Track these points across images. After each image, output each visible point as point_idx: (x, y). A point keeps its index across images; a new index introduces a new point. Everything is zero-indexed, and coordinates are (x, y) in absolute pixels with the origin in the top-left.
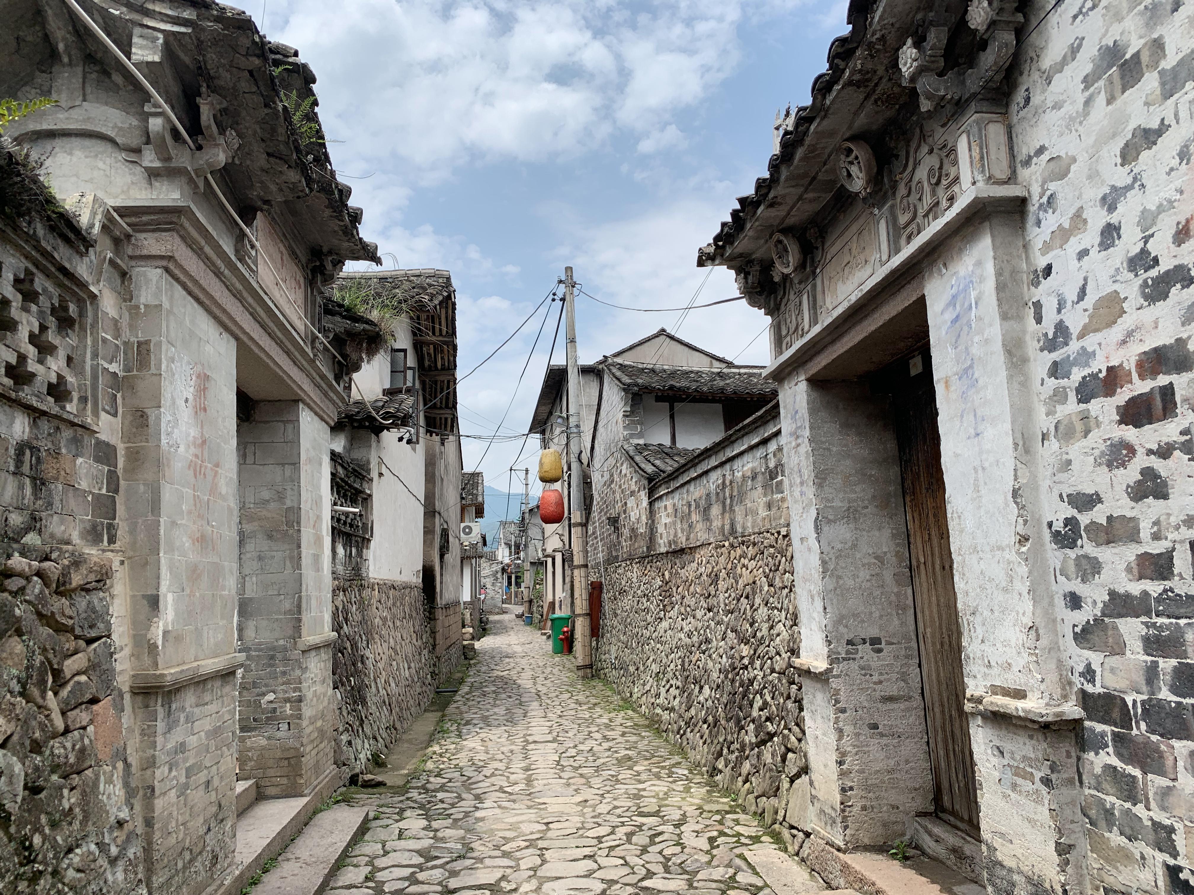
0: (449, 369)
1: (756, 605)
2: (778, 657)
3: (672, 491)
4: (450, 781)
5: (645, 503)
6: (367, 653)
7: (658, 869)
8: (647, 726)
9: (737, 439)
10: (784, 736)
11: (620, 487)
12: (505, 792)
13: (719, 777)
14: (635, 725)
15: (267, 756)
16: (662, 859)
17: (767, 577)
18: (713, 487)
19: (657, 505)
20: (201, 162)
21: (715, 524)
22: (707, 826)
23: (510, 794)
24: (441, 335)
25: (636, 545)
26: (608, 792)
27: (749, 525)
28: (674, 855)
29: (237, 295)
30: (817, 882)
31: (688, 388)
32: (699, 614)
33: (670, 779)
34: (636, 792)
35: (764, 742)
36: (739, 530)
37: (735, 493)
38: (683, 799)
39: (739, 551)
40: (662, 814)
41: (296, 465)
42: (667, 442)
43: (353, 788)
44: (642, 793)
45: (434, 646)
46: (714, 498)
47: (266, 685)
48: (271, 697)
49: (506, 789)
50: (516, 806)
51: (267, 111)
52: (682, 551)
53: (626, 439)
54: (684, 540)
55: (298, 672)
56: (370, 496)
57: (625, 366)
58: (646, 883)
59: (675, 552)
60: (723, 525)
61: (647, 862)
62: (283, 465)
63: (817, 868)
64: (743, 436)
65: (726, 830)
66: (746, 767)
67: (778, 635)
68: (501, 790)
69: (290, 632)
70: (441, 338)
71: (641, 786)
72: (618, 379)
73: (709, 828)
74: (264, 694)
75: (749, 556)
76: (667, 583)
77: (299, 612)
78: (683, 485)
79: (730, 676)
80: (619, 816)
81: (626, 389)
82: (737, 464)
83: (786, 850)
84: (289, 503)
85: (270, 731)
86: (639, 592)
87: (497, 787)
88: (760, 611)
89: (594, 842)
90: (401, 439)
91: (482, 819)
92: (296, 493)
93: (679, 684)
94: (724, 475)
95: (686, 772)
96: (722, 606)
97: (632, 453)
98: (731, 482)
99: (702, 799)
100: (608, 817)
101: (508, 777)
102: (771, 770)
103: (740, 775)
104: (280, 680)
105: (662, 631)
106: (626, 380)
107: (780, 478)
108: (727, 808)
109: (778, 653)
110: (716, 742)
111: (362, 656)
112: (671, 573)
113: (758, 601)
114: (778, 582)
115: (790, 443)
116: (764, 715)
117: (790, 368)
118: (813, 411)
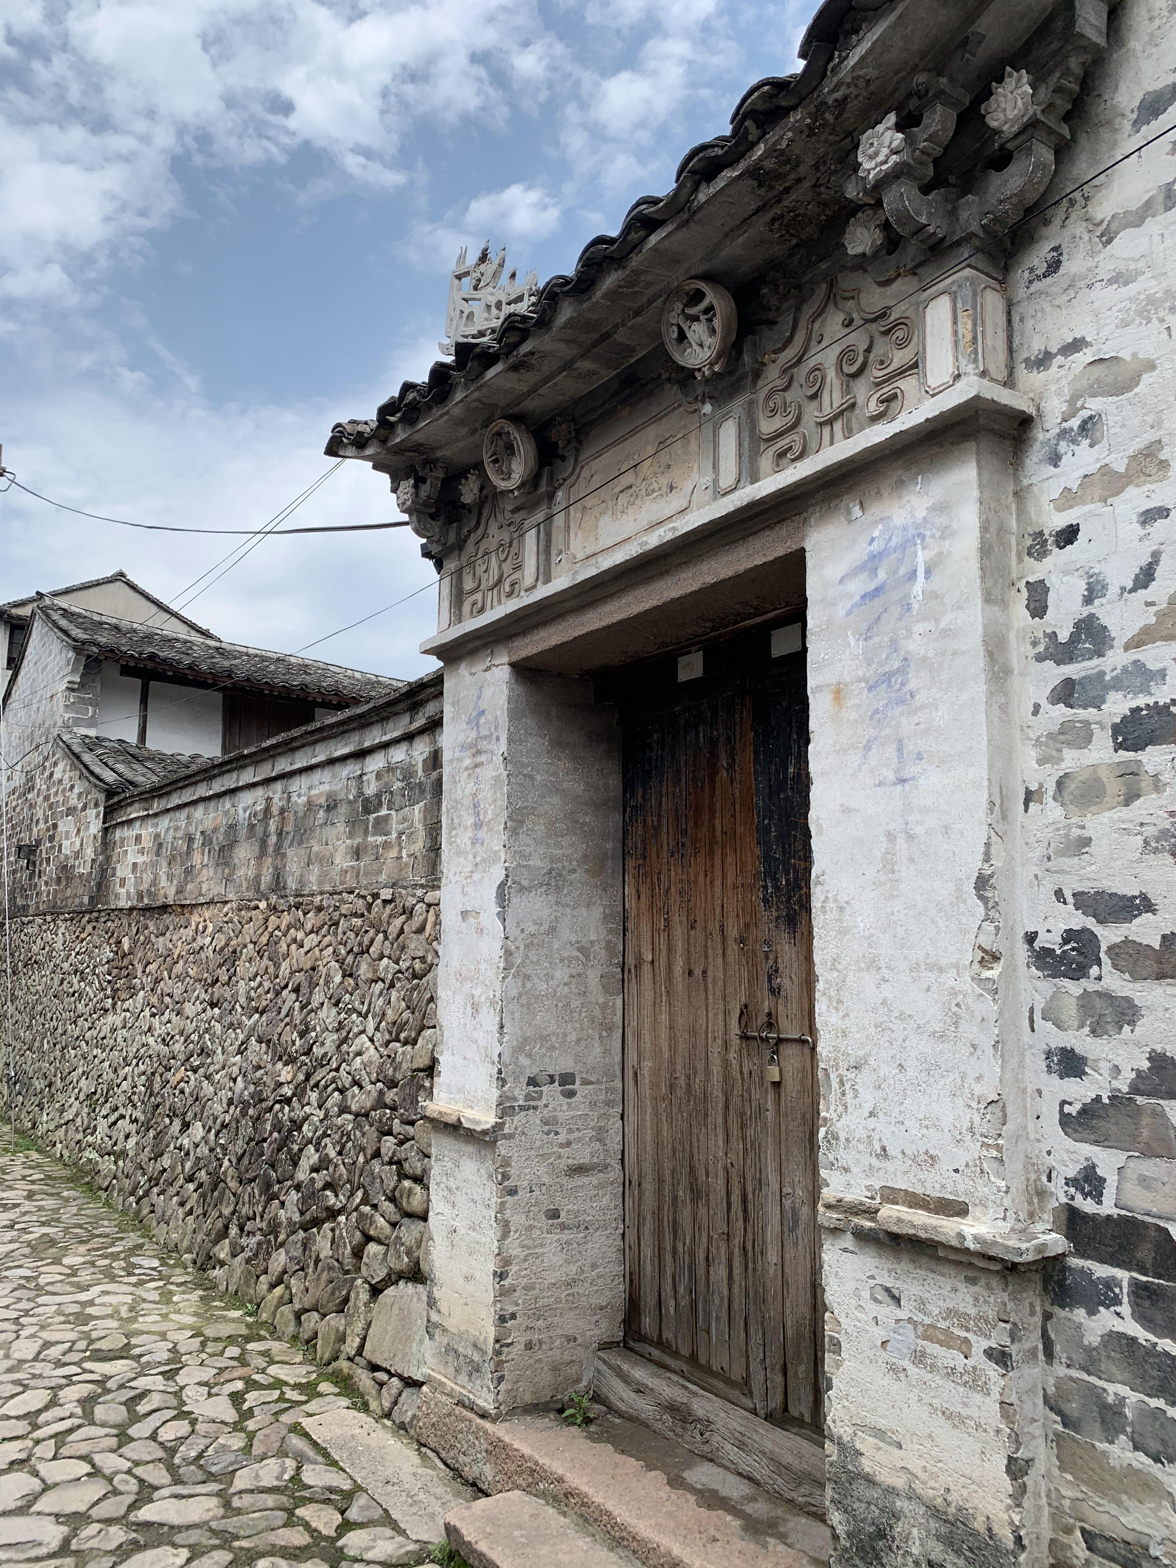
1: (315, 1004)
2: (356, 1089)
3: (156, 815)
5: (95, 826)
7: (157, 1475)
8: (70, 1180)
9: (303, 746)
10: (362, 1216)
11: (47, 798)
13: (217, 1273)
14: (49, 1177)
16: (161, 1454)
17: (341, 962)
18: (242, 816)
19: (118, 833)
21: (241, 872)
22: (222, 1370)
25: (69, 892)
26: (27, 1313)
27: (313, 879)
28: (182, 1440)
30: (434, 1468)
31: (179, 662)
32: (190, 1009)
33: (133, 1279)
34: (76, 1308)
35: (317, 1222)
36: (292, 884)
37: (289, 827)
38: (165, 1317)
39: (286, 919)
40: (136, 1351)
42: (132, 738)
44: (89, 1310)
46: (243, 832)
52: (164, 908)
53: (66, 726)
54: (172, 891)
57: (72, 614)
58: (146, 1513)
59: (148, 909)
60: (258, 877)
61: (137, 1464)
63: (432, 1442)
64: (316, 742)
65: (257, 1377)
66: (279, 1260)
67: (359, 1054)
71: (84, 1297)
72: (66, 633)
73: (227, 1375)
75: (308, 927)
76: (124, 956)
78: (179, 807)
79: (251, 1112)
80: (59, 1364)
81: (79, 647)
82: (299, 785)
83: (365, 1408)
86: (66, 965)
88: (322, 1014)
89: (22, 1427)
93: (138, 1114)
94: (269, 799)
95: (156, 1263)
96: (242, 1000)
97: (77, 749)
98: (282, 811)
99: (195, 1314)
100: (38, 1368)
102: (331, 1268)
103: (265, 1272)
105: (106, 1030)
106: (82, 635)
107: (384, 812)
108: (244, 1331)
109: (357, 1083)
110: (215, 1214)
112: (135, 942)
113: (318, 997)
114: (364, 970)
115: (460, 760)
116: (320, 1178)
117: (478, 643)
118: (514, 715)
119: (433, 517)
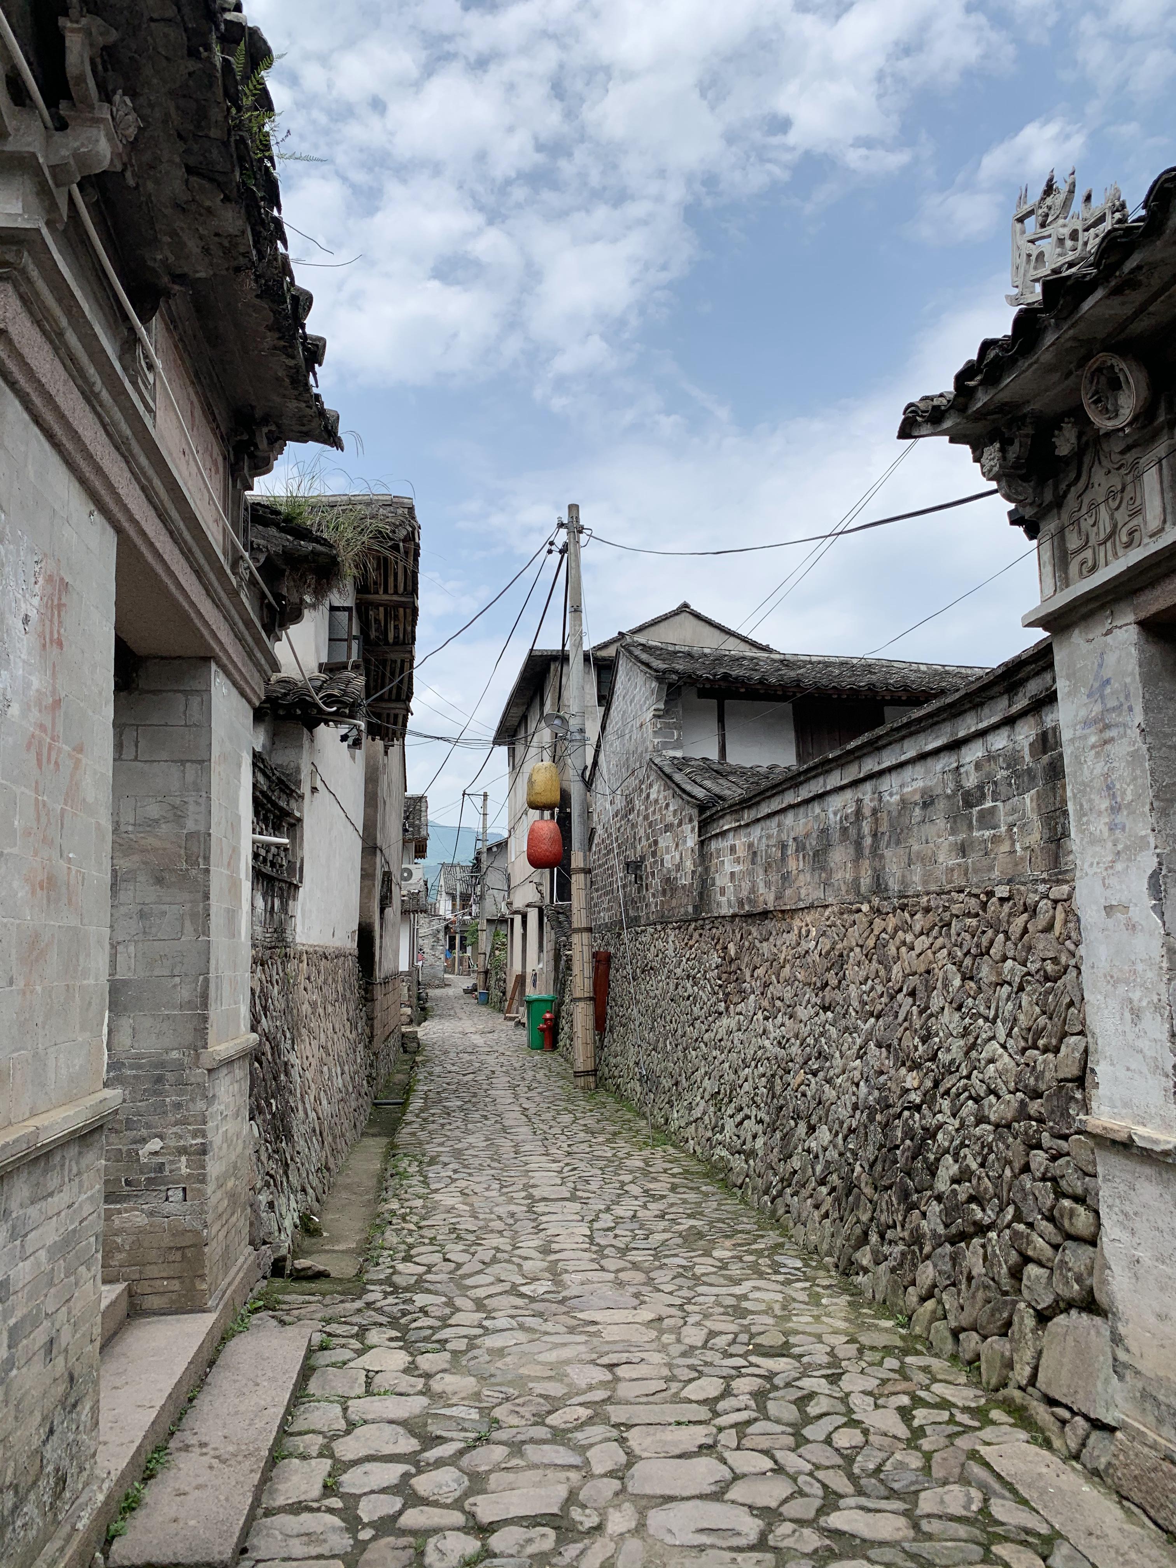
0: (404, 643)
1: (934, 1009)
2: (992, 1098)
3: (747, 825)
4: (429, 1272)
5: (692, 841)
6: (292, 1058)
7: (839, 1482)
8: (706, 1175)
9: (890, 744)
10: (1016, 1234)
11: (646, 818)
12: (522, 1295)
13: (860, 1279)
14: (686, 1171)
15: (146, 1244)
16: (840, 1461)
17: (959, 965)
18: (833, 819)
19: (714, 845)
20: (64, 152)
21: (838, 876)
22: (884, 1382)
23: (532, 1299)
24: (396, 592)
25: (674, 903)
26: (689, 1301)
27: (916, 879)
28: (858, 1449)
29: (120, 446)
30: (1143, 1526)
31: (750, 678)
32: (803, 1013)
33: (780, 1278)
34: (732, 1301)
35: (964, 1237)
36: (894, 886)
37: (884, 827)
38: (817, 1318)
39: (892, 922)
40: (796, 1351)
41: (204, 763)
42: (714, 755)
44: (745, 1304)
45: (371, 1038)
46: (836, 836)
47: (148, 1126)
48: (155, 1145)
49: (523, 1289)
50: (549, 1327)
51: (192, 65)
52: (765, 915)
53: (656, 750)
54: (771, 898)
55: (201, 1105)
56: (300, 820)
57: (651, 648)
58: (835, 1520)
59: (749, 916)
60: (856, 881)
61: (817, 1467)
62: (183, 762)
63: (1137, 1496)
64: (903, 738)
65: (922, 1394)
66: (927, 1273)
67: (991, 1061)
68: (514, 1291)
69: (189, 1038)
70: (395, 598)
71: (737, 1290)
72: (647, 665)
73: (889, 1388)
74: (144, 1141)
75: (917, 928)
76: (732, 961)
77: (205, 1005)
78: (769, 816)
79: (878, 1117)
80: (727, 1355)
81: (660, 677)
82: (887, 784)
83: (1047, 1444)
84: (191, 825)
85: (153, 1202)
86: (678, 971)
87: (507, 1286)
88: (945, 1018)
89: (703, 1412)
90: (344, 738)
91: (500, 1353)
92: (203, 808)
93: (762, 1115)
94: (859, 801)
95: (799, 1264)
96: (855, 1004)
97: (667, 770)
98: (875, 812)
99: (846, 1320)
100: (709, 1356)
101: (520, 1266)
102: (986, 1287)
103: (913, 1283)
104: (171, 1118)
105: (722, 1033)
106: (662, 666)
107: (989, 804)
108: (899, 1343)
109: (991, 1091)
110: (852, 1219)
111: (286, 1064)
112: (741, 947)
113: (936, 1001)
114: (986, 972)
115: (1084, 738)
116: (964, 1190)
117: (1091, 606)
118: (1148, 680)
119: (1025, 479)
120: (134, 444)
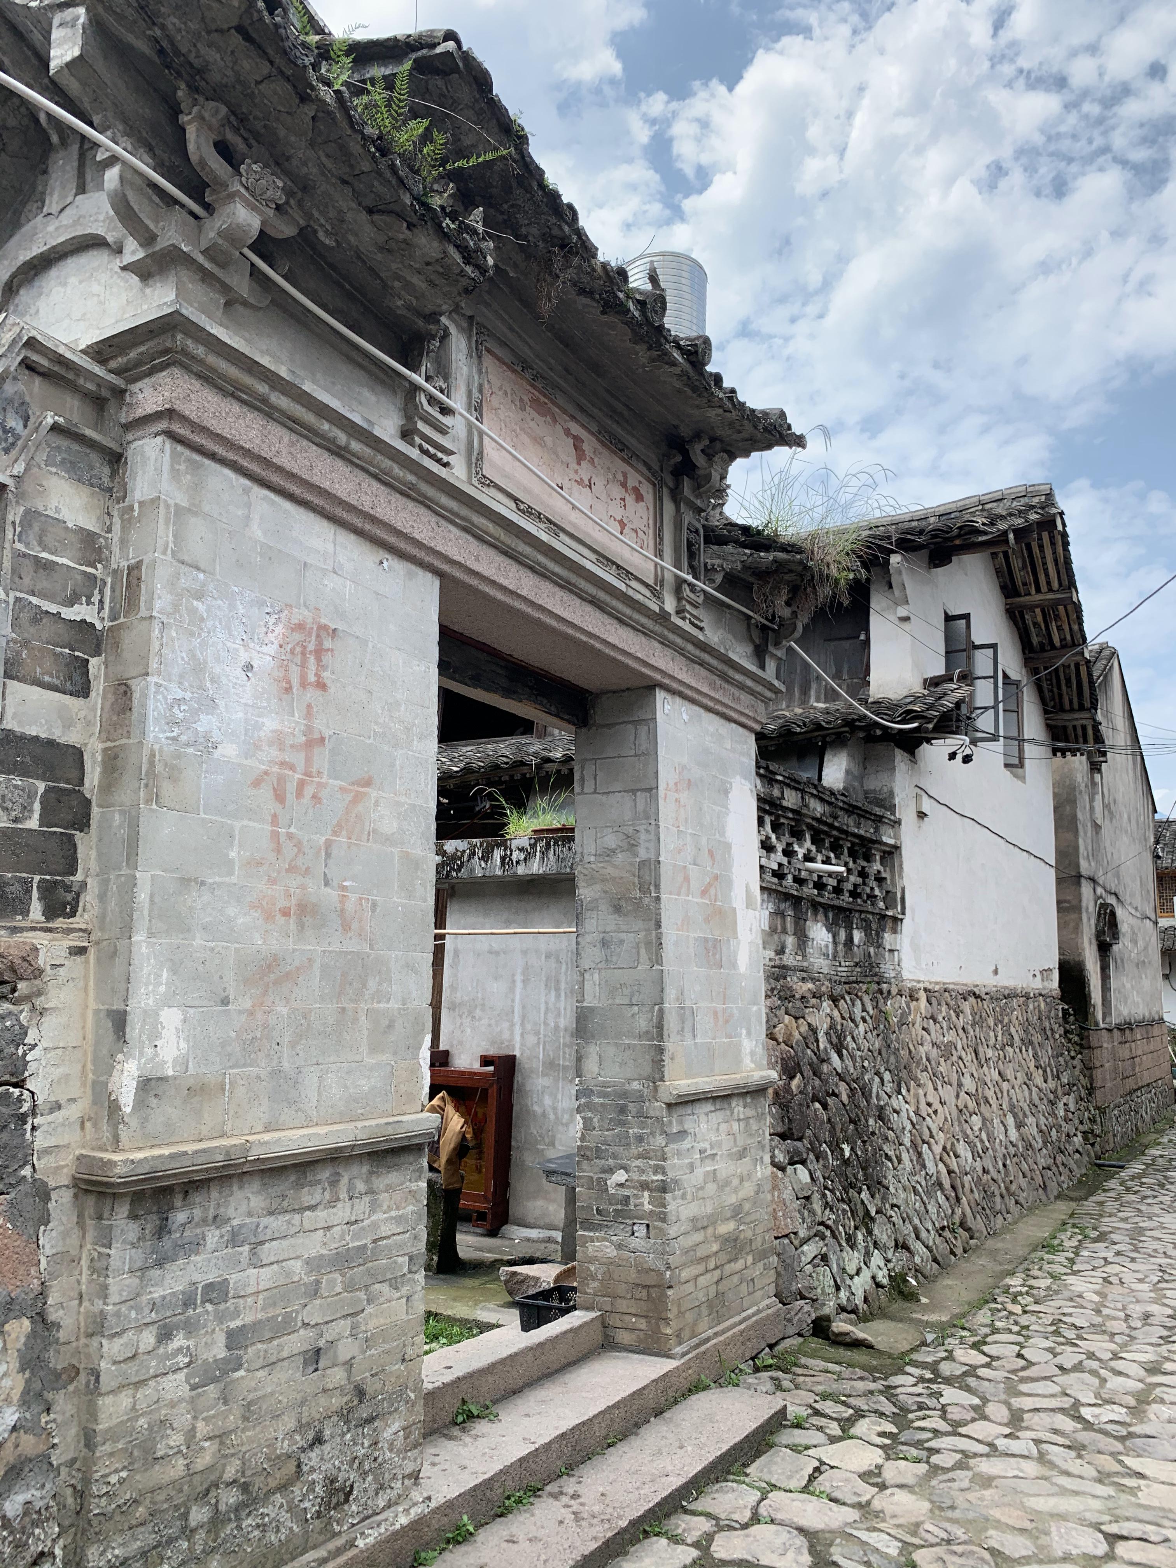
0: (1074, 645)
4: (988, 1365)
6: (897, 1102)
12: (1079, 1418)
15: (616, 1277)
23: (1088, 1425)
24: (1050, 590)
29: (407, 492)
41: (652, 790)
43: (815, 1343)
45: (1091, 1091)
47: (615, 1156)
48: (620, 1176)
49: (1085, 1411)
50: (1075, 1465)
51: (309, 110)
55: (660, 1140)
56: (897, 848)
62: (634, 792)
68: (1074, 1412)
69: (647, 1069)
70: (1051, 596)
74: (611, 1171)
77: (661, 1037)
84: (643, 854)
85: (620, 1235)
87: (1068, 1403)
90: (952, 756)
91: (987, 1481)
92: (652, 836)
101: (1104, 1381)
104: (634, 1151)
111: (881, 1109)
120: (424, 488)
